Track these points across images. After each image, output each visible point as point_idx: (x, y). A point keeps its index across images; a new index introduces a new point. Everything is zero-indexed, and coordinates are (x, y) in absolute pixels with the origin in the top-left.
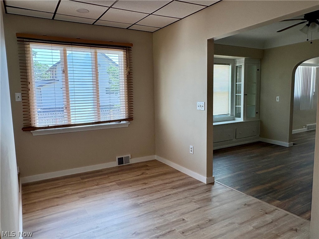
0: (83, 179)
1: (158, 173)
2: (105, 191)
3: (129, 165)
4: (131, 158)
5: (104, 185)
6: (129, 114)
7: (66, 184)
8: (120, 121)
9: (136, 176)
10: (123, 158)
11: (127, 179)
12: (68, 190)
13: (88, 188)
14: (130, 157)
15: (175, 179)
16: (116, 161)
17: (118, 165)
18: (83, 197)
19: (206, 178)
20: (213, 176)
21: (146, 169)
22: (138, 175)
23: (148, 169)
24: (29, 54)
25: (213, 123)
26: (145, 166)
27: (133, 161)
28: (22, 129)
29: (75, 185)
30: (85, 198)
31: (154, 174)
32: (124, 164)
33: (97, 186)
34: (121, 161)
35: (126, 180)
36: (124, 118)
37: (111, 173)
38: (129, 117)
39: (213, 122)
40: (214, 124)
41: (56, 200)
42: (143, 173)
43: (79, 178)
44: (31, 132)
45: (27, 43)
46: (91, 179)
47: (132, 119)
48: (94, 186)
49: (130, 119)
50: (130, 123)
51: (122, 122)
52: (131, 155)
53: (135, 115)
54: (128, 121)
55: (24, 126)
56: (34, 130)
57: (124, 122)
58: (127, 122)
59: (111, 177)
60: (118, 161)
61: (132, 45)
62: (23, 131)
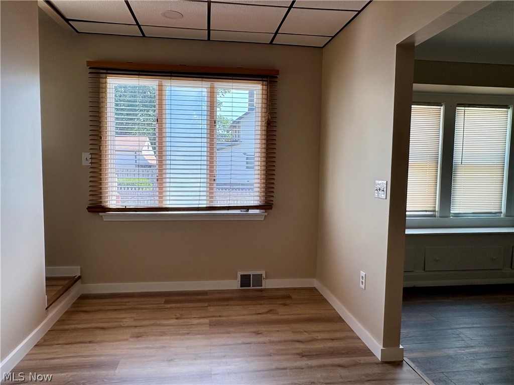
0: (167, 302)
1: (297, 316)
2: (181, 332)
3: (261, 290)
4: (266, 278)
5: (188, 320)
6: (266, 198)
7: (136, 306)
8: (248, 208)
9: (254, 314)
10: (250, 275)
11: (234, 318)
12: (128, 319)
13: (158, 322)
14: (264, 276)
15: (320, 336)
16: (236, 278)
17: (241, 287)
18: (138, 336)
19: (381, 347)
20: (401, 347)
21: (281, 304)
22: (260, 314)
23: (285, 305)
24: (105, 92)
25: (406, 230)
26: (284, 297)
27: (267, 284)
28: (87, 208)
29: (146, 311)
30: (140, 338)
31: (289, 317)
32: (251, 288)
33: (175, 320)
34: (245, 280)
35: (230, 318)
36: (256, 203)
37: (219, 300)
38: (266, 202)
39: (405, 228)
40: (408, 232)
41: (98, 332)
42: (271, 310)
43: (163, 300)
44: (101, 214)
45: (104, 75)
46: (178, 305)
47: (270, 207)
48: (172, 318)
49: (267, 206)
50: (266, 214)
51: (251, 211)
52: (266, 272)
53: (277, 200)
54: (264, 211)
55: (90, 204)
56: (105, 212)
57: (257, 211)
58: (262, 211)
59: (211, 309)
60: (240, 280)
61: (277, 72)
62: (89, 211)
